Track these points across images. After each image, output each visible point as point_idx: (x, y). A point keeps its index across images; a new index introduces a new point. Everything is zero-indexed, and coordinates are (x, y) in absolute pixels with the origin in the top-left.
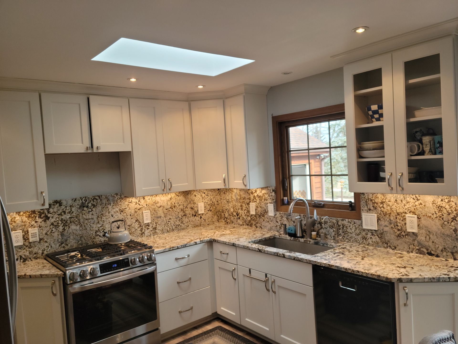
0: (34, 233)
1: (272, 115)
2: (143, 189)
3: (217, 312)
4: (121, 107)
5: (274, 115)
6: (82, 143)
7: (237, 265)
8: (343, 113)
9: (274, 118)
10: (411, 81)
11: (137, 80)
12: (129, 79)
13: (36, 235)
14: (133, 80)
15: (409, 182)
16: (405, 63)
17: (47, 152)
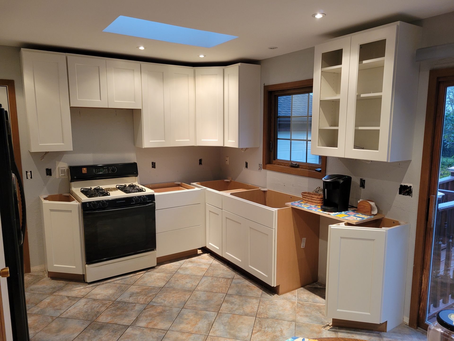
0: (63, 170)
1: (264, 84)
2: (150, 141)
3: (206, 246)
4: (133, 70)
5: (265, 85)
6: (101, 100)
7: (222, 209)
8: (312, 87)
9: (266, 87)
10: (364, 62)
11: (145, 48)
12: (138, 47)
13: (65, 171)
14: (142, 48)
15: (354, 148)
16: (361, 45)
17: (71, 106)
